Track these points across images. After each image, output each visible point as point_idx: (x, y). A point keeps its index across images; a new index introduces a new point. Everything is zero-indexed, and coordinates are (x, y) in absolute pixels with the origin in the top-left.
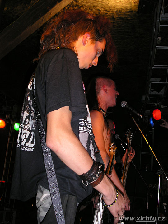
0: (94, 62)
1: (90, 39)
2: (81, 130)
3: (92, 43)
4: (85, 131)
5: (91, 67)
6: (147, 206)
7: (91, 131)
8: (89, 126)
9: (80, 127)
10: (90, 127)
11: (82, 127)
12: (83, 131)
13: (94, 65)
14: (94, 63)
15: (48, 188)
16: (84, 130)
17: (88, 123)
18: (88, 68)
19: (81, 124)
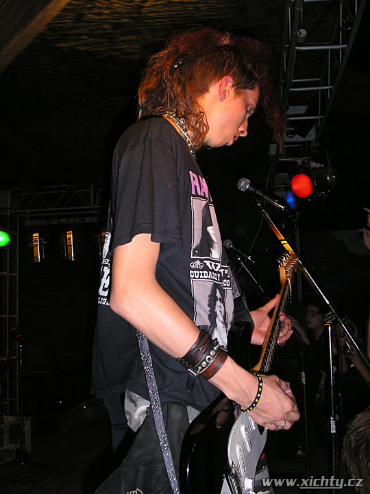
0: (240, 129)
1: (233, 86)
2: (194, 278)
3: (237, 93)
4: (203, 278)
5: (236, 139)
6: (303, 380)
7: (219, 275)
8: (216, 266)
9: (191, 272)
10: (218, 267)
11: (195, 272)
12: (199, 278)
13: (242, 135)
14: (242, 132)
15: (147, 397)
16: (201, 277)
17: (213, 261)
18: (231, 143)
19: (193, 267)
